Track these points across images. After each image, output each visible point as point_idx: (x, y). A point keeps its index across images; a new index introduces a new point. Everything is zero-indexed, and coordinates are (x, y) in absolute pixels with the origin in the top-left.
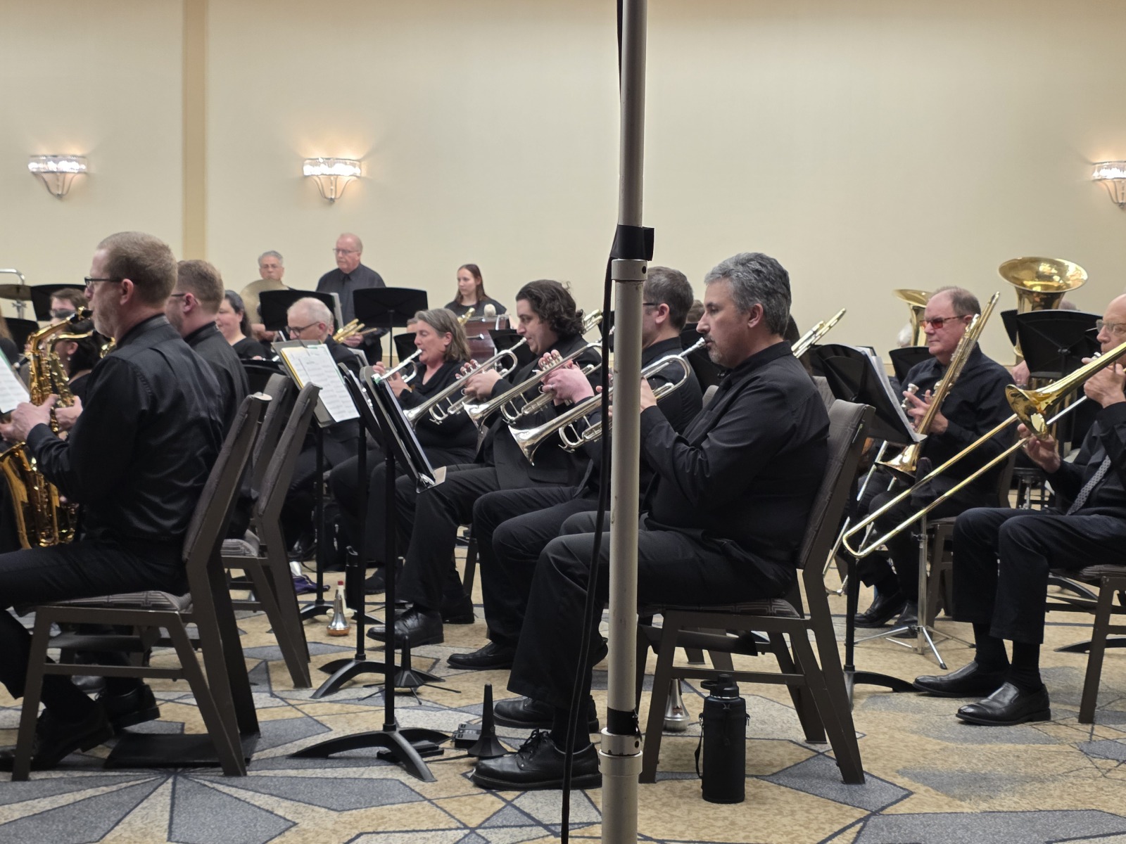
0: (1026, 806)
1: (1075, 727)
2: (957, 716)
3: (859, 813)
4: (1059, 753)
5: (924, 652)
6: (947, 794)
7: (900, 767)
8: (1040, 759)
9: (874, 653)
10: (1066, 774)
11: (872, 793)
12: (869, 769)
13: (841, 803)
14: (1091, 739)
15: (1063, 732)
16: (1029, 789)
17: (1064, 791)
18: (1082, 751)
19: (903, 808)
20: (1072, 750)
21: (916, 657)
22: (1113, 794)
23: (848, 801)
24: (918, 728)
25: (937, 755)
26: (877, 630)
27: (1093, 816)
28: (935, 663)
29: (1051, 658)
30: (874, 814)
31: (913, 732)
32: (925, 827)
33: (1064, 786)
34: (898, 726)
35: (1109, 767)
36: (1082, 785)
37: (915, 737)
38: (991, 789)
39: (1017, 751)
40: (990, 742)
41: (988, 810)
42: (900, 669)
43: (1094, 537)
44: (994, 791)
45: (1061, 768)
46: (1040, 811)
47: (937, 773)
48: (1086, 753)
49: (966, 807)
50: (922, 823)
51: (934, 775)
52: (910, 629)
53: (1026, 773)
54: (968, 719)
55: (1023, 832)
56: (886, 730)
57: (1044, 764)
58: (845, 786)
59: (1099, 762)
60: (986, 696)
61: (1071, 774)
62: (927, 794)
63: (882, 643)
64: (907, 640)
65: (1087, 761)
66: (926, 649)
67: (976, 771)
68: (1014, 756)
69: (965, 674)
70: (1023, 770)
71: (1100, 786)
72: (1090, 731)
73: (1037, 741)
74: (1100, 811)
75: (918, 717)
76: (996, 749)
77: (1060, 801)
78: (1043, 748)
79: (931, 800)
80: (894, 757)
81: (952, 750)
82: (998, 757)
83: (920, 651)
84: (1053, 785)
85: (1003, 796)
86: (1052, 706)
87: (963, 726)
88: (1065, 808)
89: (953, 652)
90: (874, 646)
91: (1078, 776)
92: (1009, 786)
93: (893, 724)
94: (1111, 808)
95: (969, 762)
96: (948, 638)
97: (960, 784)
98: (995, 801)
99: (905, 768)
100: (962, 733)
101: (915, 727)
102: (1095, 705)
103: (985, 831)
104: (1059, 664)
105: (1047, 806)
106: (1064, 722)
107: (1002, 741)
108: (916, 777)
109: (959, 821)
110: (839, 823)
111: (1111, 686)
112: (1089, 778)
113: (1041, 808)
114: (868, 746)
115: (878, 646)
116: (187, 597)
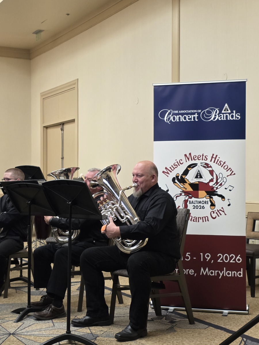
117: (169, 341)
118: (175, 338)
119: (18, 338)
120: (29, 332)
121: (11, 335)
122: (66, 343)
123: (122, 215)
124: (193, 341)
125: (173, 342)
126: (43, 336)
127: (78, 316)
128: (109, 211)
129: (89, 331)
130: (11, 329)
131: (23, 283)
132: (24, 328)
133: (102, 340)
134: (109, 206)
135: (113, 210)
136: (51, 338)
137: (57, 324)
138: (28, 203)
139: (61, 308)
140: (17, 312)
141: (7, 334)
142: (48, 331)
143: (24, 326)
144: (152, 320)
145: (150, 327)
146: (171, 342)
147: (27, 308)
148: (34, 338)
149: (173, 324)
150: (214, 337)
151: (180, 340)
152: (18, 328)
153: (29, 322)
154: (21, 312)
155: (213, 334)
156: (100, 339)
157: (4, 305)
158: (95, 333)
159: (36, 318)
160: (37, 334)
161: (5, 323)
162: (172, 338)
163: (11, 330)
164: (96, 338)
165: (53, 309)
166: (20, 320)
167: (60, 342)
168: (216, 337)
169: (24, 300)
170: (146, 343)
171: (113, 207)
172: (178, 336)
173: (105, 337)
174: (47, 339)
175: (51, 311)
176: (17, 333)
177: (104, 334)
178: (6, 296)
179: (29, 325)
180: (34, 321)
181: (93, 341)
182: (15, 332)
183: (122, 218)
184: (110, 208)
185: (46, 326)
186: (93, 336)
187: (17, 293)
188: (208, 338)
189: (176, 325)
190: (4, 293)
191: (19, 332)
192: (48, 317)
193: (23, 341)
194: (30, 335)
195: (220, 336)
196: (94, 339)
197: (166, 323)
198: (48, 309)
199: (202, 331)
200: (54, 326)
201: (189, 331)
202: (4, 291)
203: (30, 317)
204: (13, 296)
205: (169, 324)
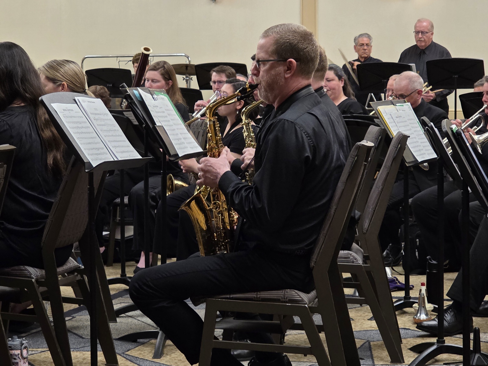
116: (313, 293)
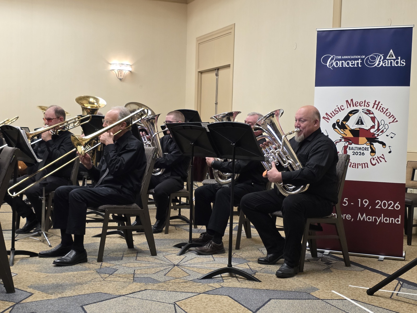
0: (75, 294)
1: (96, 264)
2: (53, 263)
3: (11, 304)
4: (89, 273)
5: (44, 241)
6: (46, 293)
7: (29, 285)
8: (82, 276)
9: (24, 243)
10: (90, 281)
11: (17, 296)
12: (17, 287)
13: (5, 301)
14: (101, 268)
15: (91, 266)
16: (77, 288)
17: (89, 287)
18: (97, 272)
19: (29, 300)
20: (94, 272)
21: (40, 243)
22: (106, 286)
23: (7, 300)
24: (38, 270)
25: (44, 279)
26: (26, 234)
27: (99, 295)
28: (47, 245)
29: (90, 240)
30: (17, 303)
31: (36, 271)
32: (36, 306)
33: (89, 285)
34: (31, 269)
35: (106, 277)
36: (96, 284)
37: (37, 273)
38: (63, 289)
39: (74, 274)
40: (64, 272)
41: (61, 297)
42: (34, 248)
43: (103, 195)
44: (64, 290)
45: (89, 279)
46: (80, 295)
47: (43, 285)
48: (98, 273)
49: (53, 297)
50: (35, 305)
51: (42, 286)
52: (38, 233)
53: (76, 282)
54: (57, 264)
55: (73, 303)
56: (26, 271)
57: (83, 278)
58: (7, 294)
59: (102, 275)
60: (64, 256)
61: (92, 281)
62: (39, 294)
63: (28, 239)
64: (38, 237)
65: (98, 275)
66: (44, 240)
67: (58, 283)
68: (73, 276)
69: (57, 248)
70: (75, 281)
71: (102, 284)
72: (101, 264)
73: (82, 270)
74: (101, 293)
75: (39, 265)
76: (67, 274)
77: (87, 291)
78: (84, 272)
79: (40, 296)
80: (28, 281)
81: (50, 276)
82: (67, 277)
83: (42, 241)
84: (85, 285)
85: (67, 291)
86: (88, 257)
87: (55, 267)
88: (89, 293)
89: (55, 241)
90: (25, 240)
91: (95, 281)
92: (70, 287)
93: (29, 269)
94: (105, 291)
95: (56, 280)
96: (53, 236)
97: (51, 289)
98: (64, 294)
99: (31, 285)
100: (54, 270)
101: (37, 269)
102: (103, 255)
103: (59, 305)
104: (93, 242)
105: (83, 293)
106: (92, 262)
107: (69, 271)
108: (35, 288)
109: (50, 302)
110: (3, 309)
111: (110, 248)
112: (99, 281)
113: (80, 294)
114: (18, 278)
115: (26, 240)
117: (326, 280)
118: (332, 278)
119: (182, 268)
120: (191, 264)
121: (176, 266)
122: (227, 275)
123: (284, 159)
124: (349, 281)
125: (330, 281)
126: (206, 268)
127: (236, 253)
128: (272, 155)
129: (248, 267)
130: (175, 260)
131: (181, 222)
132: (187, 261)
133: (261, 276)
134: (272, 150)
135: (275, 155)
136: (213, 270)
137: (217, 259)
138: (191, 145)
139: (220, 245)
140: (179, 246)
141: (172, 265)
142: (209, 264)
143: (186, 259)
144: (308, 261)
145: (306, 267)
146: (328, 281)
147: (188, 243)
148: (197, 270)
149: (329, 266)
150: (370, 279)
151: (337, 279)
152: (182, 260)
153: (191, 256)
154: (182, 247)
155: (369, 276)
156: (259, 274)
157: (166, 239)
158: (254, 269)
159: (197, 253)
160: (199, 266)
161: (169, 256)
162: (328, 277)
163: (175, 262)
164: (255, 273)
165: (213, 245)
166: (182, 253)
167: (221, 275)
168: (372, 279)
169: (184, 237)
170: (303, 280)
171: (275, 151)
172: (335, 276)
173: (263, 273)
174: (209, 271)
175: (211, 247)
176: (181, 265)
177: (263, 270)
178: (167, 232)
179: (192, 258)
180: (195, 255)
181: (253, 275)
182: (179, 264)
183: (284, 162)
184: (272, 153)
185: (207, 260)
186: (253, 271)
187: (176, 230)
188: (364, 280)
189: (333, 266)
190: (165, 230)
191: (183, 264)
192: (208, 252)
193: (187, 271)
194: (193, 267)
195: (376, 278)
196: (254, 274)
197: (322, 264)
198: (208, 245)
199: (358, 273)
200: (214, 261)
201: (345, 272)
202: (165, 227)
203: (192, 251)
204: (173, 232)
205: (326, 265)
